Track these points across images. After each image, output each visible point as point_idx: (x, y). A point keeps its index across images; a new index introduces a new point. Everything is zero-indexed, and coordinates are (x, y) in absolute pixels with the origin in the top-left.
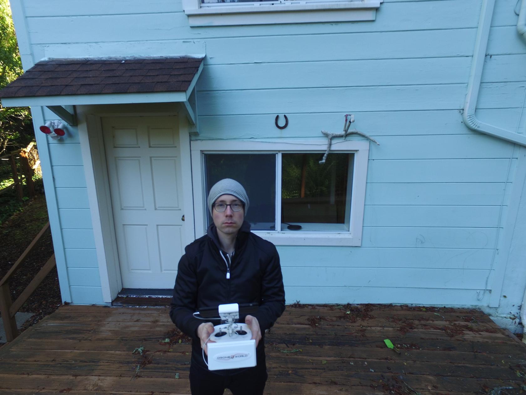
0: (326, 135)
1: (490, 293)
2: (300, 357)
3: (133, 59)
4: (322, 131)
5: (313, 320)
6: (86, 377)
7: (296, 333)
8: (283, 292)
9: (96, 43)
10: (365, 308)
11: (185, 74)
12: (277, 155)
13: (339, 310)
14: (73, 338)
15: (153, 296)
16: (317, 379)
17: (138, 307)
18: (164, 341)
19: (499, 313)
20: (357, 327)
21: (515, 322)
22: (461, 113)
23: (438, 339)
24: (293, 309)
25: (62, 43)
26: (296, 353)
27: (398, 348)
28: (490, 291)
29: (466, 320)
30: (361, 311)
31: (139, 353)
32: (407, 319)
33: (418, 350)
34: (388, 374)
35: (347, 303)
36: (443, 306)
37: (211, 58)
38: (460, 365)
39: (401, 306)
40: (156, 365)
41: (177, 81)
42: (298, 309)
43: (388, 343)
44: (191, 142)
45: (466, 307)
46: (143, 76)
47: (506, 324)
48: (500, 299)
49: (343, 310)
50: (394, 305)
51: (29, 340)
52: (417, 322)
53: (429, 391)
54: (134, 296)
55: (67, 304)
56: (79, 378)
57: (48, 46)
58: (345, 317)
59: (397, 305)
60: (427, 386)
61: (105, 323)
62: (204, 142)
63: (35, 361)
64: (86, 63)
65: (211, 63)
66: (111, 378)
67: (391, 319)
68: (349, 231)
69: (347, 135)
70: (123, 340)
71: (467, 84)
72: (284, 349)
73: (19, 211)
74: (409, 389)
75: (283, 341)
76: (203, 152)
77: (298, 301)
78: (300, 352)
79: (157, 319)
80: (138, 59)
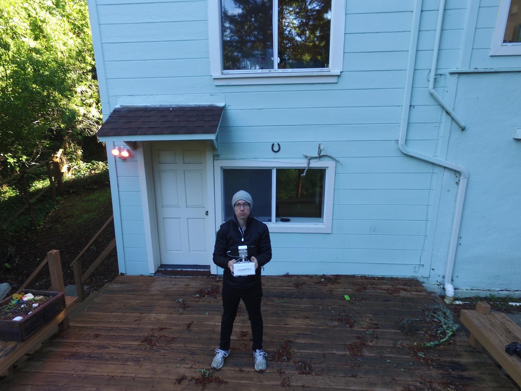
0: (306, 157)
1: (423, 267)
2: (287, 304)
3: (177, 107)
4: (303, 154)
5: (298, 284)
6: (148, 314)
7: (285, 291)
8: (271, 250)
9: (152, 95)
10: (334, 277)
11: (213, 120)
12: (273, 170)
13: (316, 279)
14: (133, 294)
15: (184, 270)
16: (296, 316)
17: (173, 276)
18: (195, 296)
19: (430, 281)
20: (327, 289)
21: (440, 287)
22: (397, 143)
23: (381, 296)
24: (284, 278)
25: (129, 96)
26: (284, 302)
27: (353, 300)
28: (423, 265)
29: (404, 285)
30: (332, 280)
31: (180, 302)
32: (363, 284)
33: (366, 301)
34: (343, 313)
35: (322, 274)
36: (391, 277)
37: (228, 106)
38: (391, 309)
39: (361, 276)
40: (192, 309)
41: (209, 126)
42: (287, 278)
43: (347, 297)
44: (214, 161)
45: (407, 277)
46: (186, 121)
47: (434, 289)
48: (430, 271)
49: (319, 278)
50: (356, 276)
51: (103, 295)
52: (369, 286)
53: (367, 322)
54: (170, 270)
55: (122, 274)
56: (144, 315)
57: (120, 97)
58: (320, 283)
59: (358, 275)
60: (366, 319)
61: (152, 286)
62: (223, 161)
63: (112, 306)
64: (146, 110)
65: (229, 109)
66: (165, 315)
67: (352, 284)
68: (323, 223)
69: (320, 157)
70: (167, 295)
71: (399, 124)
72: (276, 300)
73: (55, 209)
74: (354, 321)
75: (276, 296)
76: (222, 168)
77: (288, 272)
78: (287, 302)
79: (188, 283)
80: (180, 107)
